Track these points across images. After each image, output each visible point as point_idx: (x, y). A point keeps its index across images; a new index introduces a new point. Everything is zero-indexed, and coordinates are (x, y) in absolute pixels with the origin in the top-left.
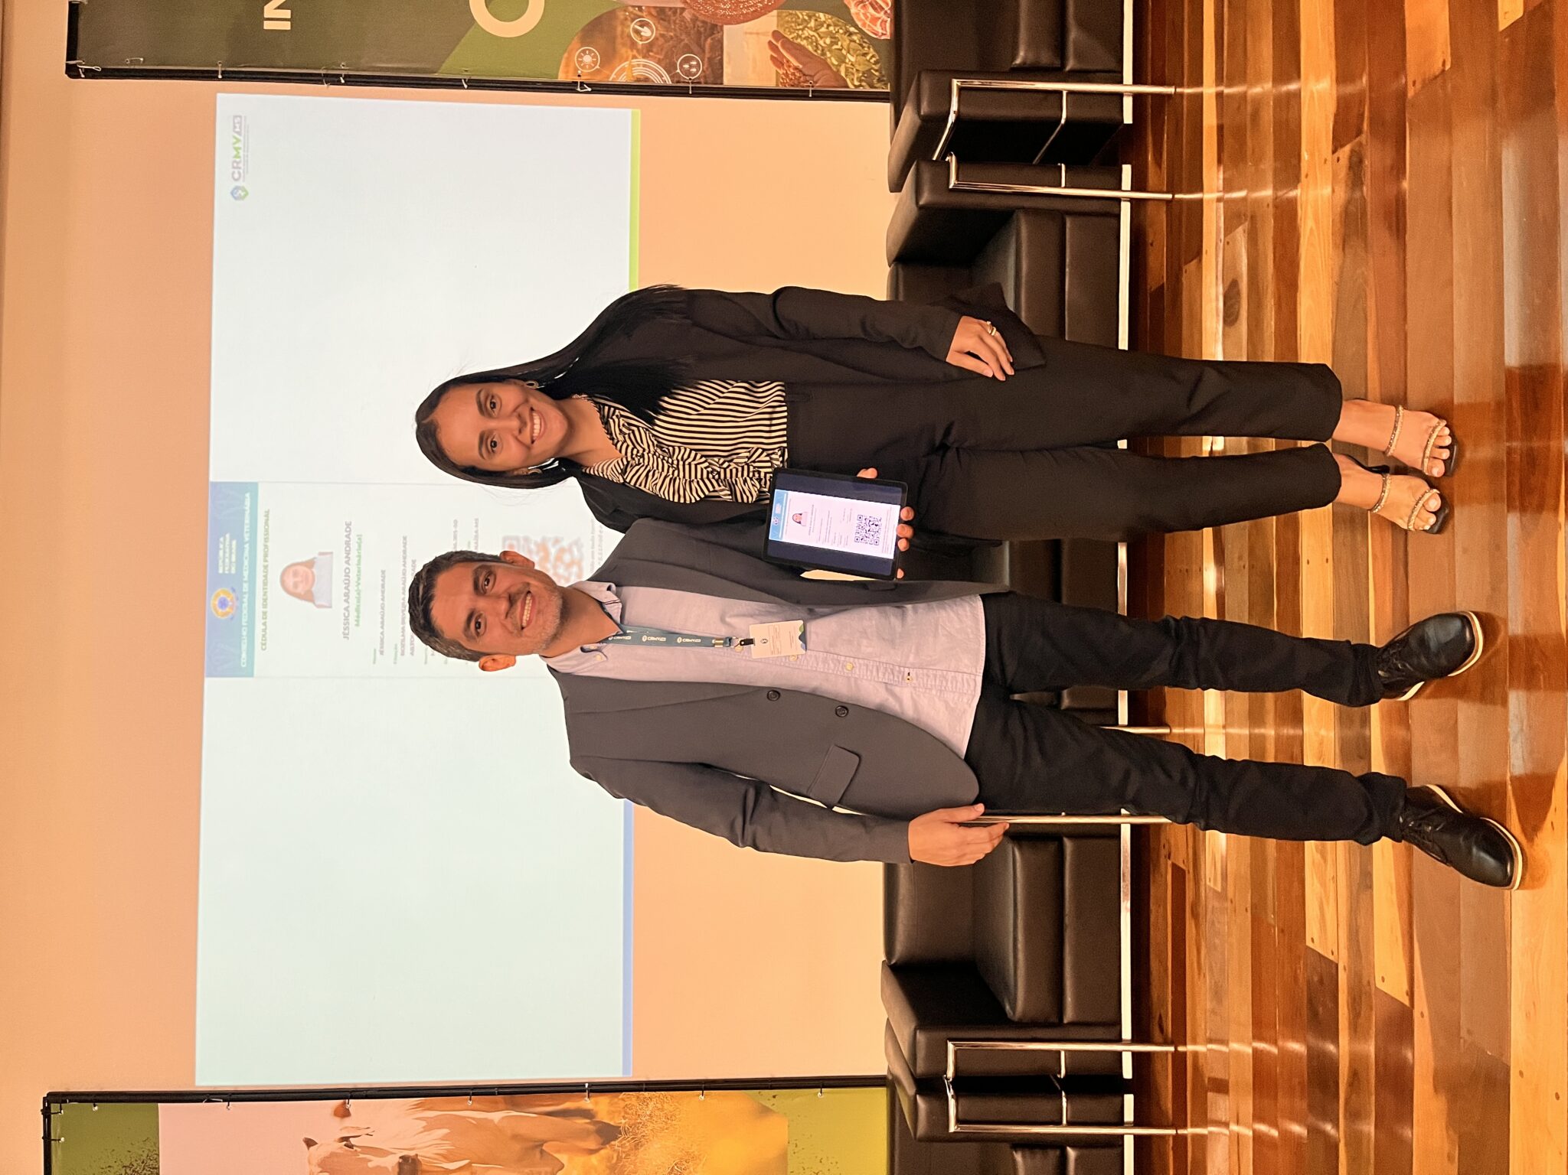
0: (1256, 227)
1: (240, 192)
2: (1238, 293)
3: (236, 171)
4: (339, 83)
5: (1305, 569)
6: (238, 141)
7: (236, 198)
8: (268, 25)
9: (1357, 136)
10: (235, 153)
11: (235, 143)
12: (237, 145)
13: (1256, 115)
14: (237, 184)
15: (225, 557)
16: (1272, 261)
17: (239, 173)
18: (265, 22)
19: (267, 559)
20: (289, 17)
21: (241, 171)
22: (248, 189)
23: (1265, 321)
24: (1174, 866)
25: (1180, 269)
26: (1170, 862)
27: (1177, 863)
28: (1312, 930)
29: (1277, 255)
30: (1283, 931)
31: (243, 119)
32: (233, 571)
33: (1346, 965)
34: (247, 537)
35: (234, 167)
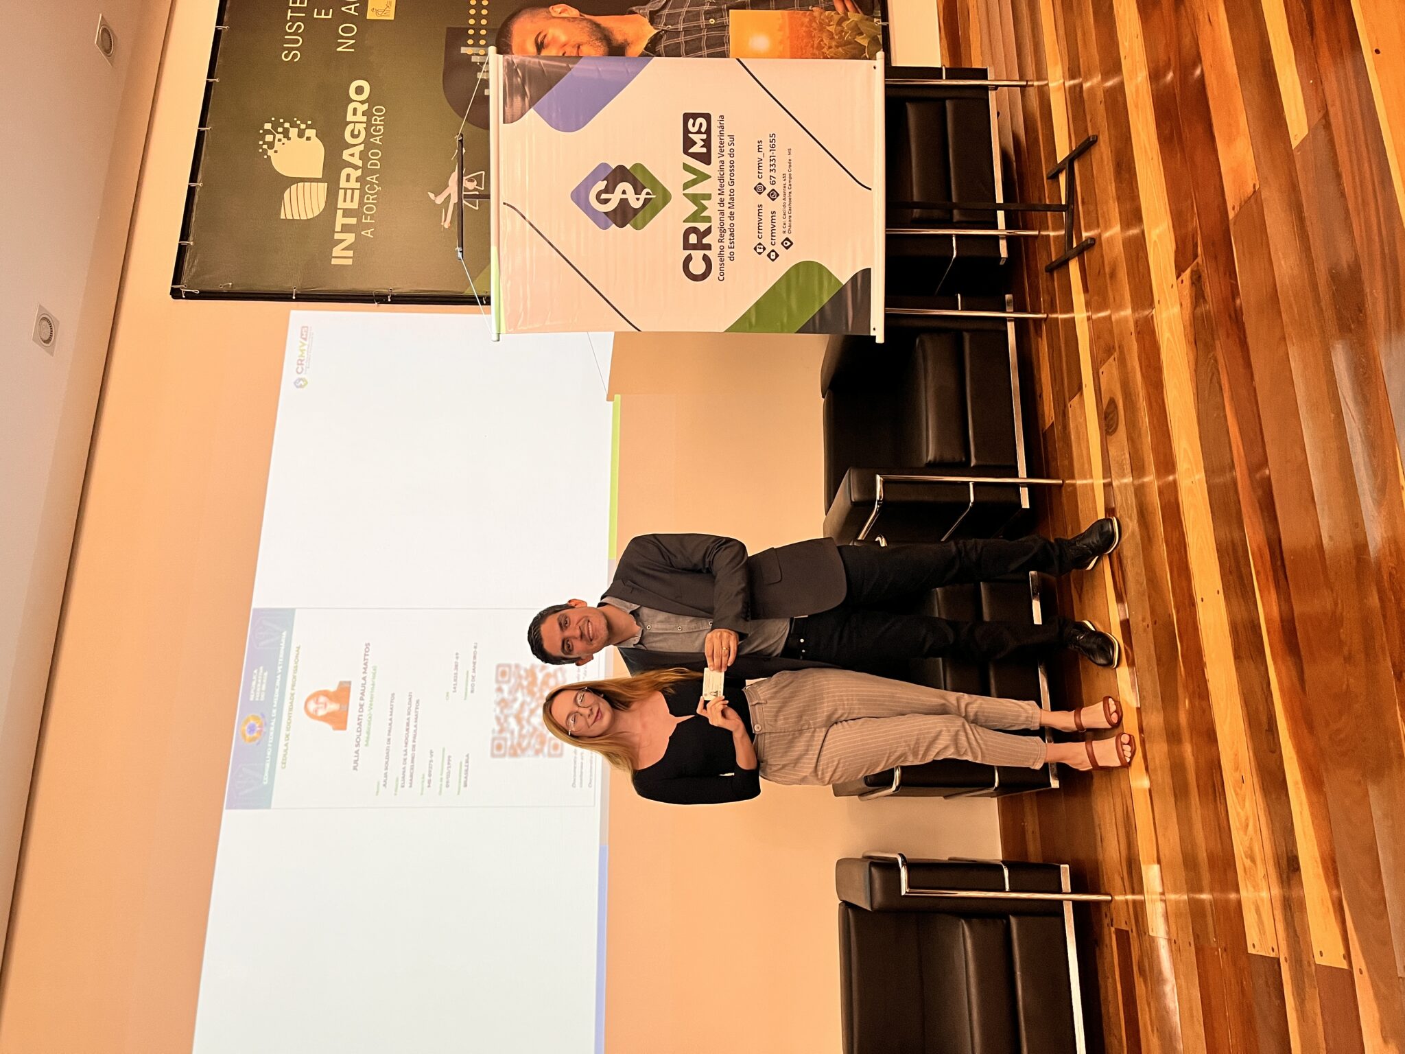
0: (1124, 353)
1: (301, 382)
2: (1116, 407)
3: (300, 367)
4: (387, 302)
5: (1200, 606)
6: (304, 345)
7: (297, 387)
8: (334, 262)
9: (1193, 261)
10: (300, 353)
11: (301, 347)
12: (302, 348)
13: (1113, 275)
14: (300, 376)
15: (256, 686)
16: (1140, 373)
17: (302, 369)
18: (333, 259)
19: (295, 688)
20: (352, 255)
21: (304, 367)
22: (308, 381)
23: (1140, 422)
24: (1118, 932)
25: (1065, 406)
26: (1113, 929)
27: (1120, 928)
28: (1252, 936)
29: (1143, 367)
30: (1225, 950)
31: (309, 329)
32: (262, 699)
33: (1286, 956)
34: (280, 668)
35: (298, 364)
